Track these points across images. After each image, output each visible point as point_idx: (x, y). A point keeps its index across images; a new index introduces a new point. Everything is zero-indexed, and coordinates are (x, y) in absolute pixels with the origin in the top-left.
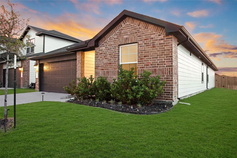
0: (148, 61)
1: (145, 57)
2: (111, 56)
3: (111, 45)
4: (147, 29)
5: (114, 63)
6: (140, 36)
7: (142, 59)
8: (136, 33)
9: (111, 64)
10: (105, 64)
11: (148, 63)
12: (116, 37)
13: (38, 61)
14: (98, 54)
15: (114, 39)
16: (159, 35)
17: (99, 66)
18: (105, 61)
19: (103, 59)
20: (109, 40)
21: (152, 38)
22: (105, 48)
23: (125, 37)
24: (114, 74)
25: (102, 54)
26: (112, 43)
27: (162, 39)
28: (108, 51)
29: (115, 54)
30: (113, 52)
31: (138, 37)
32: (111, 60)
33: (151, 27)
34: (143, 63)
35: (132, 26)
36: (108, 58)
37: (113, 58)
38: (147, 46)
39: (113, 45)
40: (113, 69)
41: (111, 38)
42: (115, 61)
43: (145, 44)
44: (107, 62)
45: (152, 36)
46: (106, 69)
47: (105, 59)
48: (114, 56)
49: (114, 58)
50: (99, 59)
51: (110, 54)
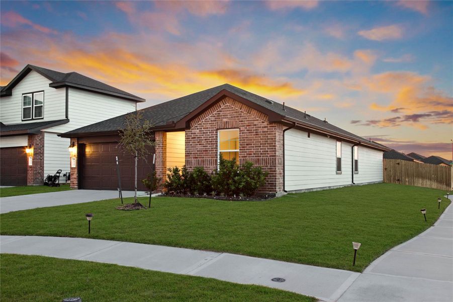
0: (251, 149)
1: (247, 145)
2: (207, 142)
3: (207, 128)
4: (250, 114)
5: (211, 151)
6: (242, 121)
7: (244, 147)
8: (237, 117)
9: (207, 151)
10: (199, 151)
11: (251, 152)
12: (213, 119)
13: (76, 139)
14: (190, 138)
15: (211, 121)
16: (263, 122)
17: (191, 154)
18: (199, 147)
19: (197, 145)
20: (205, 122)
21: (255, 125)
22: (200, 131)
23: (225, 120)
24: (211, 163)
25: (195, 138)
26: (209, 126)
27: (265, 127)
28: (203, 135)
29: (211, 139)
30: (210, 137)
31: (240, 121)
32: (207, 146)
33: (254, 112)
34: (245, 152)
35: (232, 108)
36: (203, 144)
37: (209, 144)
38: (249, 133)
39: (210, 128)
40: (209, 158)
41: (207, 119)
42: (212, 148)
43: (247, 130)
44: (202, 149)
45: (256, 123)
46: (201, 158)
47: (200, 144)
48: (211, 142)
49: (211, 144)
50: (191, 145)
51: (205, 140)
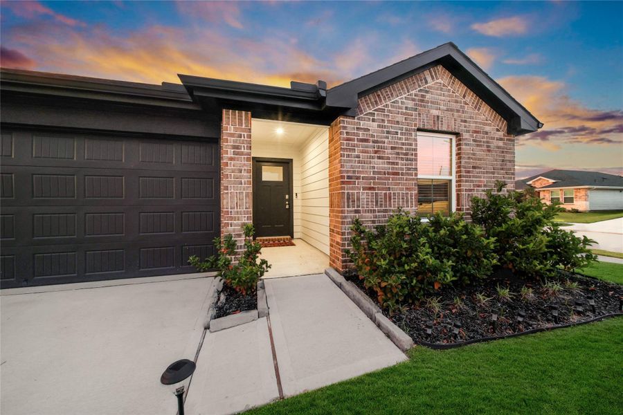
0: (480, 177)
1: (474, 167)
2: (398, 154)
3: (398, 123)
4: (479, 110)
5: (408, 174)
6: (465, 121)
7: (469, 172)
8: (458, 111)
9: (397, 174)
10: (379, 173)
11: (481, 182)
12: (410, 104)
14: (353, 140)
15: (406, 108)
16: (498, 130)
17: (358, 178)
18: (380, 165)
19: (373, 158)
20: (392, 106)
21: (487, 133)
22: (379, 126)
23: (435, 112)
24: (407, 201)
25: (366, 141)
26: (400, 118)
27: (501, 139)
28: (387, 138)
29: (407, 149)
30: (403, 144)
31: (462, 121)
32: (397, 164)
33: (485, 108)
34: (472, 181)
35: (449, 90)
36: (388, 158)
37: (402, 159)
38: (478, 146)
39: (402, 124)
40: (402, 189)
41: (397, 102)
42: (409, 169)
43: (474, 141)
44: (384, 168)
45: (487, 128)
46: (383, 189)
47: (379, 158)
48: (406, 154)
49: (407, 160)
50: (358, 157)
51: (392, 148)
